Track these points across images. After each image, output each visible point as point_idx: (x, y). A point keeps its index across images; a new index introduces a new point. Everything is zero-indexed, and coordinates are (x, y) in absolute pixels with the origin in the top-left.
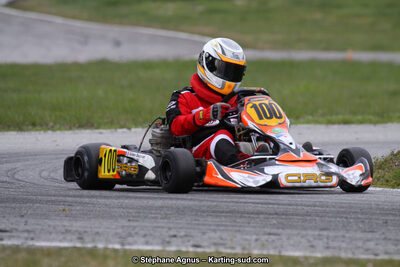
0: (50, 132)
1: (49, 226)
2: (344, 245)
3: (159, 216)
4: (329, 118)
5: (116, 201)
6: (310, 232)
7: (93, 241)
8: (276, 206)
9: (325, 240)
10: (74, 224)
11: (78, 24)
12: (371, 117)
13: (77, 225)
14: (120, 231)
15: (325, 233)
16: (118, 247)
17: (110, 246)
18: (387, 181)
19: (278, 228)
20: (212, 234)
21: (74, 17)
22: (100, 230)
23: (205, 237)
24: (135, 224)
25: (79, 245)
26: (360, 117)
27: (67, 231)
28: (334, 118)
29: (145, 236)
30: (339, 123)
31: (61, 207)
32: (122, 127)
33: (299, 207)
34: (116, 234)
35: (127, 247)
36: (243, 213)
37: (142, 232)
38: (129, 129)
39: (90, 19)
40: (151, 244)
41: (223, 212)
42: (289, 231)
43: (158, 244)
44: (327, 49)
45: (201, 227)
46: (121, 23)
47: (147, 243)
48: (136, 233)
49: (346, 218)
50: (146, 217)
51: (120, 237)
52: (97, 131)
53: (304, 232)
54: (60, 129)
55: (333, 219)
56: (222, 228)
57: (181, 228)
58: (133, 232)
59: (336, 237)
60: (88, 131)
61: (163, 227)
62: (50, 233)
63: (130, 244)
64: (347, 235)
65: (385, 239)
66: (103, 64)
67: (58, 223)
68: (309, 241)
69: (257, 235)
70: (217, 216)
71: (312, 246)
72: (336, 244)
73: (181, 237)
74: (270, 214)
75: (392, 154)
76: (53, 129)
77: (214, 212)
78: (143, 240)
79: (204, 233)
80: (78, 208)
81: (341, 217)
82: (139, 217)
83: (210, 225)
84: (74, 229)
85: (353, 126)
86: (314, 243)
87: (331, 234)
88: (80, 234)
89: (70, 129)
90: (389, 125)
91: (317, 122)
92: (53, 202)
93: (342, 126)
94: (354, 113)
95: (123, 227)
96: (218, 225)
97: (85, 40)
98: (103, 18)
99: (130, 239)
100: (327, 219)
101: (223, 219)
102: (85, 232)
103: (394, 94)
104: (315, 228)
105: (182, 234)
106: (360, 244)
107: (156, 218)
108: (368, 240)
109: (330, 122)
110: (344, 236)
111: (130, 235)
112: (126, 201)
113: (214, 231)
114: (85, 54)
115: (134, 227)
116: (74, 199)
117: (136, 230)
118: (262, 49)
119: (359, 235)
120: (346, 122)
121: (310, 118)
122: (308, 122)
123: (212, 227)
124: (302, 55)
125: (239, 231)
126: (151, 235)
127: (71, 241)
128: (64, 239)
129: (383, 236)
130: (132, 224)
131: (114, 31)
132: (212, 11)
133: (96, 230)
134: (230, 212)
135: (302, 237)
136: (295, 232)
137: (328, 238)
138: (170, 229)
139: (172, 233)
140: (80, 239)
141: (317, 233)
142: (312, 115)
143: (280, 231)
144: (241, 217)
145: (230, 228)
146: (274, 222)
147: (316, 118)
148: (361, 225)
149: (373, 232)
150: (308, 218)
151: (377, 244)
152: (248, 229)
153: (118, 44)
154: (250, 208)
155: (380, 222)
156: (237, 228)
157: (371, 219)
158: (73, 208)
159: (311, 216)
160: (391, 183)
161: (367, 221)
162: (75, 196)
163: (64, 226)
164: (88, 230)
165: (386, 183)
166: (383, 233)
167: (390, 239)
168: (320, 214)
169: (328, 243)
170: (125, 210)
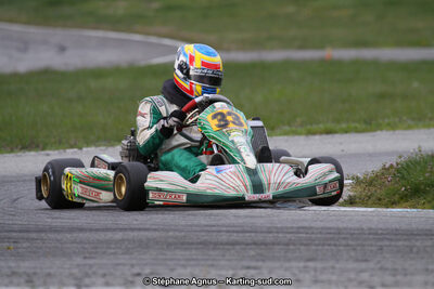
2: (334, 278)
3: (120, 251)
4: (309, 127)
5: (68, 235)
6: (294, 264)
7: (45, 283)
8: (253, 234)
9: (312, 273)
10: (22, 264)
11: (16, 28)
12: (357, 125)
13: (25, 266)
14: (75, 271)
15: (311, 264)
18: (380, 200)
19: (258, 260)
21: (11, 21)
22: (52, 271)
23: (174, 273)
24: (92, 261)
26: (344, 126)
27: (14, 273)
28: (315, 127)
29: (104, 275)
30: (321, 133)
31: (5, 245)
32: (72, 147)
33: (280, 235)
34: (71, 275)
36: (216, 244)
37: (101, 272)
38: (81, 149)
39: (28, 23)
40: (112, 284)
41: (192, 244)
42: (270, 264)
43: (118, 284)
44: (302, 47)
45: (169, 263)
46: (64, 26)
47: (107, 284)
48: (94, 273)
49: (335, 245)
50: (104, 253)
51: (76, 279)
52: (43, 153)
53: (287, 265)
55: (320, 247)
56: (192, 263)
57: (146, 264)
58: (90, 272)
59: (324, 269)
60: (33, 153)
61: (124, 265)
63: (87, 286)
64: (337, 266)
65: (381, 269)
66: (46, 74)
67: (2, 264)
68: (294, 274)
69: (233, 269)
70: (186, 249)
71: (298, 281)
72: (324, 277)
74: (247, 244)
75: (384, 168)
77: (183, 244)
78: (102, 280)
80: (24, 245)
81: (329, 245)
82: (96, 253)
83: (179, 260)
84: (21, 270)
85: (337, 136)
86: (301, 276)
87: (319, 265)
88: (28, 276)
89: (12, 151)
90: (379, 132)
91: (295, 133)
93: (324, 136)
94: (338, 121)
95: (78, 265)
96: (187, 260)
97: (25, 46)
98: (45, 22)
99: (87, 281)
100: (314, 247)
101: (194, 252)
102: (35, 273)
103: (382, 96)
104: (301, 259)
105: (147, 271)
106: (352, 276)
107: (115, 254)
108: (362, 271)
109: (311, 133)
110: (333, 268)
111: (87, 275)
112: (81, 235)
113: (184, 266)
114: (26, 63)
115: (91, 266)
116: (21, 234)
117: (94, 269)
119: (352, 265)
120: (329, 132)
121: (287, 128)
122: (286, 134)
123: (183, 262)
124: (275, 55)
125: (212, 265)
126: (111, 274)
127: (18, 284)
128: (11, 283)
129: (379, 266)
130: (87, 261)
131: (58, 35)
132: (169, 8)
133: (48, 271)
134: (201, 243)
135: (286, 269)
136: (277, 264)
137: (315, 270)
138: (132, 266)
139: (136, 271)
140: (29, 282)
141: (302, 264)
142: (289, 125)
143: (260, 264)
144: (214, 249)
145: (202, 262)
146: (252, 253)
147: (294, 129)
148: (353, 254)
149: (366, 261)
150: (292, 247)
151: (372, 276)
152: (223, 263)
153: (62, 49)
154: (224, 237)
155: (374, 248)
156: (210, 262)
157: (364, 245)
158: (19, 245)
159: (294, 245)
160: (384, 202)
161: (359, 248)
162: (20, 231)
163: (10, 267)
164: (38, 271)
165: (379, 202)
166: (379, 262)
167: (387, 269)
168: (305, 242)
169: (315, 276)
170: (79, 246)
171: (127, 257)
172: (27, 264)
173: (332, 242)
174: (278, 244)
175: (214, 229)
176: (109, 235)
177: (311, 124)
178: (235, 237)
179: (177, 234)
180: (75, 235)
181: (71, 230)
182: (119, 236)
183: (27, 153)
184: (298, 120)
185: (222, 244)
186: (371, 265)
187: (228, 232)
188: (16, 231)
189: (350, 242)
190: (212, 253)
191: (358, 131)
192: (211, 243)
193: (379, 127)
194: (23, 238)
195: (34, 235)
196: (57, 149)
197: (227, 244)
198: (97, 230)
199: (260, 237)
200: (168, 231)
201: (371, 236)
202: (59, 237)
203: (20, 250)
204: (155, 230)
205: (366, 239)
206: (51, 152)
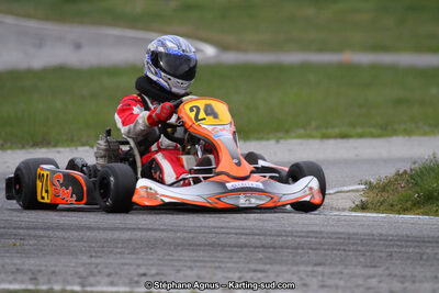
2: (341, 283)
3: (127, 251)
4: (324, 131)
5: (76, 234)
6: (302, 268)
7: (49, 281)
8: (262, 237)
9: (320, 278)
10: (27, 261)
11: (32, 24)
12: (373, 130)
13: (31, 263)
14: (81, 269)
15: (319, 269)
16: (77, 288)
17: (69, 288)
18: (392, 206)
19: (265, 264)
20: (188, 272)
21: (28, 16)
22: (57, 269)
23: (180, 275)
24: (98, 260)
25: (31, 287)
26: (359, 130)
27: (19, 271)
28: (330, 131)
29: (110, 275)
30: (336, 137)
31: (12, 242)
32: (83, 145)
33: (290, 239)
34: (76, 273)
35: (88, 289)
36: (224, 246)
37: (106, 271)
39: (46, 18)
40: (117, 285)
41: (200, 245)
42: (277, 267)
43: (124, 285)
44: (322, 49)
45: (175, 263)
46: (81, 23)
47: (112, 284)
48: (99, 272)
49: (344, 250)
50: (111, 252)
51: (81, 277)
52: (54, 149)
53: (295, 269)
54: (11, 148)
55: (329, 252)
56: (199, 264)
57: (152, 265)
58: (96, 271)
59: (333, 273)
60: (43, 150)
61: (131, 264)
63: (91, 285)
64: (346, 271)
65: (390, 275)
66: (60, 71)
67: (7, 261)
68: (301, 279)
69: (240, 272)
70: (193, 250)
71: (305, 285)
72: (332, 282)
73: (152, 275)
74: (256, 247)
75: (398, 174)
76: (3, 148)
77: (190, 245)
78: (107, 280)
79: (178, 271)
80: (31, 242)
81: (338, 250)
82: (103, 252)
83: (186, 261)
84: (26, 267)
85: (351, 140)
86: (308, 281)
87: (327, 270)
88: (33, 273)
90: (394, 138)
91: (311, 136)
93: (339, 141)
94: (353, 125)
95: (84, 264)
96: (195, 261)
97: (40, 42)
98: (61, 18)
99: (92, 280)
100: (322, 252)
101: (201, 253)
102: (40, 271)
103: (399, 102)
104: (308, 263)
105: (154, 271)
106: (360, 281)
107: (122, 253)
108: (370, 277)
109: (325, 137)
110: (341, 273)
111: (92, 274)
112: (88, 233)
113: (191, 268)
114: (41, 59)
115: (97, 265)
116: (27, 232)
117: (99, 268)
118: (245, 51)
119: (359, 271)
120: (344, 136)
121: (302, 131)
122: (300, 137)
123: (189, 264)
124: (292, 58)
125: (220, 267)
126: (117, 274)
127: (22, 282)
128: (15, 281)
129: (387, 272)
130: (93, 260)
131: (75, 31)
132: (187, 8)
133: (53, 269)
134: (209, 245)
135: (294, 273)
136: (285, 268)
137: (323, 275)
138: (139, 266)
139: (141, 271)
140: (34, 279)
141: (310, 269)
142: (304, 127)
143: (267, 267)
144: (222, 251)
145: (209, 264)
146: (261, 256)
147: (309, 132)
148: (362, 259)
149: (375, 267)
150: (300, 251)
151: (380, 282)
152: (228, 265)
153: (78, 46)
154: (233, 240)
155: (384, 255)
156: (217, 264)
157: (373, 251)
158: (26, 243)
159: (303, 248)
160: (396, 208)
161: (368, 254)
162: (28, 228)
163: (15, 264)
164: (43, 268)
165: (391, 208)
166: (387, 269)
167: (395, 276)
168: (314, 247)
169: (323, 281)
170: (86, 245)
171: (134, 256)
172: (32, 261)
173: (342, 248)
174: (287, 248)
175: (223, 230)
176: (117, 234)
177: (327, 128)
178: (243, 239)
179: (186, 234)
180: (82, 233)
181: (80, 228)
182: (126, 235)
183: (38, 150)
184: (314, 124)
185: (230, 246)
186: (380, 271)
187: (236, 234)
188: (22, 228)
189: (359, 248)
190: (219, 254)
191: (373, 136)
192: (219, 245)
193: (395, 133)
194: (29, 236)
195: (41, 233)
196: (68, 146)
197: (235, 246)
198: (105, 229)
199: (268, 240)
200: (176, 232)
201: (381, 242)
202: (67, 235)
203: (27, 248)
204: (163, 230)
205: (376, 245)
206: (61, 149)
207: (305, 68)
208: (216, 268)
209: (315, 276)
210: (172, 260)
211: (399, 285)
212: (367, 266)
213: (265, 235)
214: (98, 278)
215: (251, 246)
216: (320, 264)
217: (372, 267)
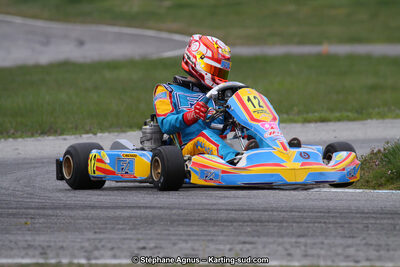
0: (11, 140)
1: (11, 241)
2: (323, 252)
3: (127, 227)
4: (305, 116)
5: (81, 212)
6: (286, 239)
7: (58, 256)
8: (250, 213)
9: (303, 248)
10: (37, 238)
11: (40, 24)
12: (350, 114)
13: (41, 239)
14: (86, 244)
15: (302, 240)
16: (83, 261)
17: (76, 261)
18: (368, 182)
19: (253, 236)
20: (183, 245)
21: (35, 17)
22: (65, 245)
23: (176, 247)
24: (102, 236)
25: (41, 261)
26: (337, 115)
27: (30, 246)
28: (310, 116)
29: (112, 249)
30: (316, 121)
31: (23, 220)
32: (87, 133)
33: (275, 213)
34: (82, 248)
35: (93, 262)
36: (215, 221)
37: (109, 245)
38: (95, 134)
39: (51, 19)
40: (119, 258)
41: (194, 221)
42: (264, 239)
43: (125, 257)
44: (301, 43)
45: (172, 237)
46: (83, 22)
47: (115, 257)
48: (103, 246)
49: (325, 223)
50: (113, 228)
51: (86, 251)
52: (60, 137)
53: (280, 240)
54: (21, 137)
55: (311, 225)
56: (193, 238)
57: (151, 239)
58: (99, 245)
59: (314, 244)
60: (51, 138)
61: (131, 239)
62: (12, 249)
63: (96, 258)
64: (326, 242)
65: (366, 244)
66: (65, 66)
67: (19, 238)
68: (286, 250)
69: (231, 244)
70: (188, 225)
71: (289, 255)
72: (314, 252)
73: (151, 249)
74: (245, 222)
75: (372, 153)
76: (14, 136)
77: (185, 221)
78: (110, 253)
79: (174, 244)
80: (41, 221)
81: (319, 223)
82: (106, 228)
83: (181, 235)
84: (37, 243)
85: (331, 124)
86: (292, 251)
87: (309, 241)
88: (43, 248)
89: (32, 135)
90: (369, 121)
91: (292, 121)
92: (14, 215)
93: (319, 124)
94: (332, 110)
95: (89, 240)
96: (190, 235)
97: (47, 40)
98: (66, 18)
99: (96, 253)
100: (305, 225)
101: (195, 228)
102: (49, 247)
103: (373, 88)
104: (293, 235)
105: (152, 245)
106: (339, 251)
107: (123, 229)
108: (349, 246)
109: (307, 121)
110: (322, 243)
111: (97, 248)
112: (93, 212)
113: (186, 241)
114: (46, 56)
115: (101, 240)
116: (37, 211)
117: (103, 243)
119: (339, 241)
120: (323, 120)
121: (285, 117)
123: (184, 238)
124: (276, 50)
125: (212, 240)
126: (119, 248)
127: (34, 257)
128: (26, 255)
129: (364, 242)
130: (97, 236)
131: (78, 30)
132: (180, 6)
133: (61, 244)
134: (202, 220)
135: (279, 244)
136: (271, 240)
137: (306, 245)
138: (139, 240)
139: (141, 245)
140: (43, 254)
141: (294, 240)
142: (287, 113)
143: (255, 239)
144: (214, 226)
145: (203, 238)
146: (248, 229)
147: (291, 117)
148: (341, 231)
149: (353, 237)
150: (285, 224)
151: (357, 250)
152: (221, 238)
153: (81, 43)
154: (223, 215)
155: (360, 226)
156: (209, 238)
157: (350, 223)
158: (36, 221)
159: (287, 222)
160: (372, 184)
161: (346, 225)
162: (38, 208)
163: (26, 241)
164: (52, 244)
165: (367, 184)
166: (364, 239)
167: (371, 245)
168: (298, 220)
169: (306, 251)
170: (90, 222)
171: (134, 232)
172: (42, 238)
173: (323, 221)
174: (273, 222)
175: (214, 207)
176: (118, 212)
177: (307, 113)
178: (233, 215)
179: (181, 211)
180: (87, 212)
181: (84, 207)
182: (127, 213)
183: (46, 138)
184: (296, 109)
185: (221, 221)
186: (357, 241)
187: (227, 210)
188: (32, 208)
189: (339, 220)
190: (211, 229)
191: (349, 119)
192: (211, 220)
193: (369, 116)
194: (39, 215)
195: (50, 212)
196: (73, 134)
197: (225, 221)
198: (107, 208)
199: (255, 215)
200: (172, 209)
201: (358, 215)
202: (72, 213)
203: (37, 225)
204: (160, 208)
205: (353, 218)
206: (68, 137)
207: (287, 59)
208: (209, 240)
209: (299, 247)
210: (169, 235)
211: (375, 253)
212: (345, 237)
213: (253, 210)
214: (102, 252)
215: (240, 221)
216: (303, 236)
217: (350, 237)
